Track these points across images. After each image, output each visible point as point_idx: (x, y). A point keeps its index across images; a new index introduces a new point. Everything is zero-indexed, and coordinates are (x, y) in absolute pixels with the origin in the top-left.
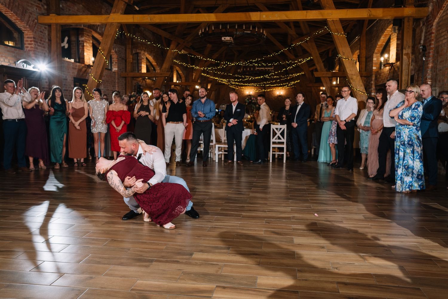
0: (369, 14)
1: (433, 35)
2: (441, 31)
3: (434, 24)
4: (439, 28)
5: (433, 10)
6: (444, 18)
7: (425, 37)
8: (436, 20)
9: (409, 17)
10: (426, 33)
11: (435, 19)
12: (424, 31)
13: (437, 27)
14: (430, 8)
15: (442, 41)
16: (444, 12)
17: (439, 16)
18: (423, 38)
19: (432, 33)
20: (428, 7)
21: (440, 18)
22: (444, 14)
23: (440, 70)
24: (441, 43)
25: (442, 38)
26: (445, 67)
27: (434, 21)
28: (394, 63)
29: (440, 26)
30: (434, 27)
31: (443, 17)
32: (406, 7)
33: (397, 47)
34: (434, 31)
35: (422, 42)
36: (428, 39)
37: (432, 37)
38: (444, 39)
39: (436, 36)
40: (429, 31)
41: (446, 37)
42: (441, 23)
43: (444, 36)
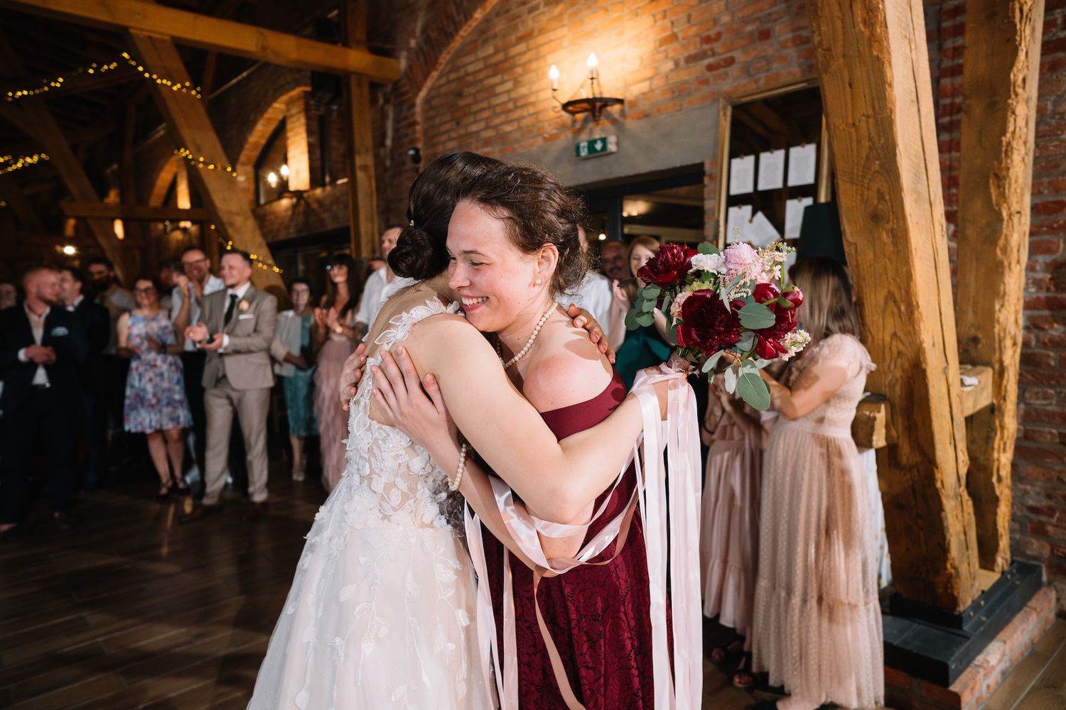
0: (260, 46)
1: (418, 128)
2: (437, 121)
3: (419, 101)
4: (432, 113)
5: (410, 67)
6: (443, 90)
7: (396, 130)
8: (423, 93)
9: (359, 75)
10: (397, 121)
11: (419, 89)
12: (391, 115)
13: (425, 112)
14: (403, 64)
15: (444, 143)
16: (440, 77)
17: (429, 83)
18: (390, 132)
19: (414, 123)
20: (397, 58)
21: (431, 89)
22: (443, 80)
25: (444, 138)
27: (416, 95)
28: (305, 191)
29: (431, 108)
30: (418, 109)
31: (440, 87)
32: (351, 48)
33: (311, 152)
34: (419, 118)
35: (389, 142)
36: (406, 135)
37: (414, 132)
38: (451, 139)
39: (425, 132)
40: (406, 118)
41: (453, 135)
42: (435, 102)
43: (447, 132)
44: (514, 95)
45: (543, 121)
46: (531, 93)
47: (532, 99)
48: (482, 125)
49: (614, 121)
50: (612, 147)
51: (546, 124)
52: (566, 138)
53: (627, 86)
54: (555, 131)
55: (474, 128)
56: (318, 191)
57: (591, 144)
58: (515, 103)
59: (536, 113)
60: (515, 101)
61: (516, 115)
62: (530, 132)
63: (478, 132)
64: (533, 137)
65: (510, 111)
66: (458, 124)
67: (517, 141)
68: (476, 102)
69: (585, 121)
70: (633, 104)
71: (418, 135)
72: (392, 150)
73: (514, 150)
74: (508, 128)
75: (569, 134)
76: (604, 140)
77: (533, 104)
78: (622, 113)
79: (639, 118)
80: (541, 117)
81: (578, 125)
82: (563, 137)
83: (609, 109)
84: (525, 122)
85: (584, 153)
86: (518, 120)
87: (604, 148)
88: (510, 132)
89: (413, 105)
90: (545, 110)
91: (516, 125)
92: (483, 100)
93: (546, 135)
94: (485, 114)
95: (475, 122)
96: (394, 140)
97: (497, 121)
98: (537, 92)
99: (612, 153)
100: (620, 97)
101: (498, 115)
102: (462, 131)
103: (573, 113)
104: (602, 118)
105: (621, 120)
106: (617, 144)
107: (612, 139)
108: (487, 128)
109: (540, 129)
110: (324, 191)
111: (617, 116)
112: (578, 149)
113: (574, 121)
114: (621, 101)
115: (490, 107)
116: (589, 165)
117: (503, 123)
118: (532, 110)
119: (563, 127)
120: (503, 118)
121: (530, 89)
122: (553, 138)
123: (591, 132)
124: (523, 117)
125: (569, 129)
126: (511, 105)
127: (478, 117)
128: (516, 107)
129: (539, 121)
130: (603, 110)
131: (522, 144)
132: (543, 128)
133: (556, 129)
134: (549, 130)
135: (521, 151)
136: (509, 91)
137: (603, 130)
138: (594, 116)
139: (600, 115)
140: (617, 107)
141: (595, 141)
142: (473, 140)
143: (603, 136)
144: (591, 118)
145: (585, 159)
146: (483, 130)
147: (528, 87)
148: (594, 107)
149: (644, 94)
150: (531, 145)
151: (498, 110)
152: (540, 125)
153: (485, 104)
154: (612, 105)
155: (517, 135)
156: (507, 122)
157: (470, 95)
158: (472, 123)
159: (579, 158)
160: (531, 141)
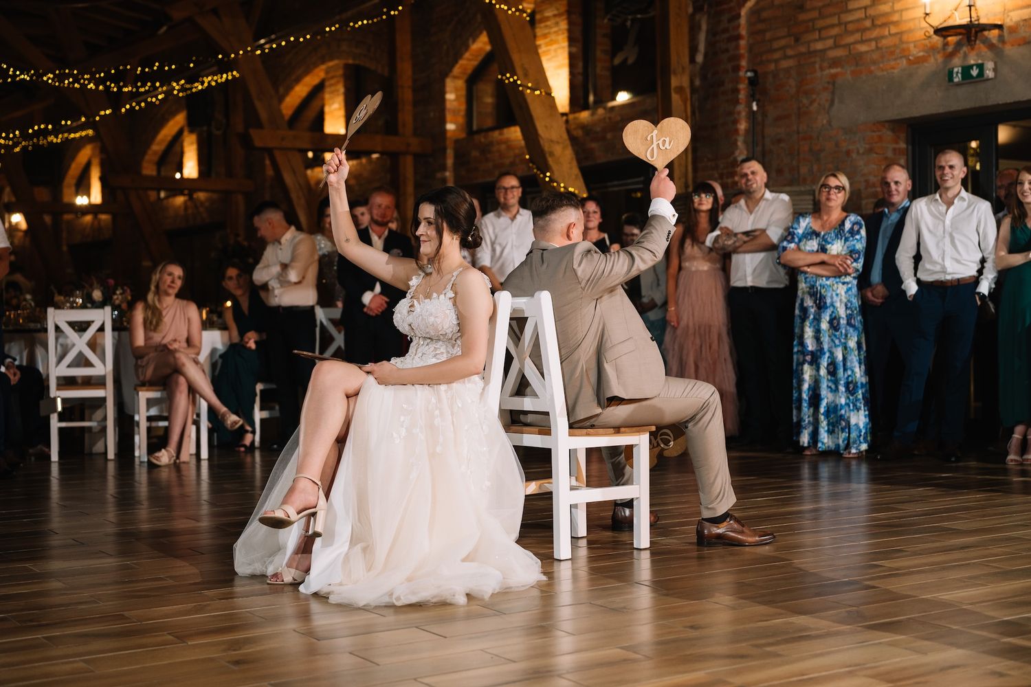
1: (743, 43)
2: (768, 35)
3: (743, 12)
4: (760, 26)
7: (710, 44)
10: (712, 33)
12: (704, 27)
13: (750, 24)
15: (777, 61)
18: (702, 47)
19: (739, 37)
23: (780, 141)
24: (772, 67)
25: (777, 55)
26: (798, 133)
27: (741, 5)
29: (760, 21)
30: (743, 21)
34: (743, 32)
35: (700, 58)
36: (727, 50)
37: (737, 47)
38: (786, 57)
39: (750, 48)
40: (726, 30)
41: (790, 52)
42: (765, 15)
43: (783, 48)
44: (871, 12)
45: (908, 43)
46: (894, 12)
47: (896, 18)
48: (830, 42)
49: (991, 46)
50: (989, 73)
51: (912, 46)
52: (934, 62)
53: (1006, 11)
54: (921, 54)
55: (819, 46)
56: (584, 115)
57: (966, 70)
58: (873, 21)
59: (901, 33)
60: (873, 19)
61: (875, 33)
62: (892, 53)
63: (824, 51)
64: (895, 59)
65: (866, 29)
66: (797, 40)
67: (874, 62)
68: (822, 16)
69: (958, 45)
70: (1013, 30)
71: (742, 51)
72: (704, 66)
73: (871, 72)
74: (863, 48)
75: (940, 58)
76: (981, 67)
77: (896, 23)
78: (1001, 38)
79: (1019, 45)
80: (905, 38)
81: (950, 49)
82: (932, 60)
83: (986, 33)
84: (884, 42)
85: (957, 79)
86: (877, 39)
87: (981, 74)
88: (867, 52)
89: (739, 16)
90: (910, 31)
91: (873, 44)
92: (831, 15)
93: (911, 58)
94: (835, 31)
95: (821, 39)
96: (706, 55)
97: (850, 39)
98: (902, 11)
99: (988, 80)
100: (999, 23)
101: (852, 33)
102: (803, 49)
103: (945, 37)
104: (978, 42)
105: (1000, 46)
106: (995, 70)
107: (989, 65)
108: (836, 46)
109: (903, 50)
110: (593, 114)
111: (995, 41)
112: (951, 73)
113: (946, 45)
114: (1000, 27)
115: (840, 24)
116: (961, 92)
117: (856, 42)
118: (894, 30)
119: (933, 48)
120: (857, 36)
121: (893, 7)
122: (919, 61)
123: (965, 56)
124: (883, 37)
125: (939, 52)
126: (868, 23)
127: (824, 34)
128: (874, 26)
129: (901, 41)
130: (979, 34)
131: (881, 65)
132: (908, 49)
133: (923, 51)
134: (915, 52)
135: (879, 73)
136: (865, 8)
137: (979, 55)
138: (969, 40)
139: (975, 41)
140: (996, 32)
141: (971, 67)
142: (818, 59)
143: (980, 62)
144: (965, 40)
145: (958, 84)
146: (830, 48)
147: (891, 4)
148: (971, 32)
149: (1025, 20)
150: (893, 68)
151: (851, 27)
152: (905, 46)
153: (835, 20)
154: (990, 30)
155: (875, 56)
156: (862, 42)
157: (814, 9)
158: (816, 40)
159: (951, 84)
160: (892, 63)
